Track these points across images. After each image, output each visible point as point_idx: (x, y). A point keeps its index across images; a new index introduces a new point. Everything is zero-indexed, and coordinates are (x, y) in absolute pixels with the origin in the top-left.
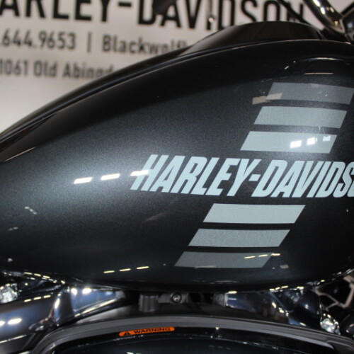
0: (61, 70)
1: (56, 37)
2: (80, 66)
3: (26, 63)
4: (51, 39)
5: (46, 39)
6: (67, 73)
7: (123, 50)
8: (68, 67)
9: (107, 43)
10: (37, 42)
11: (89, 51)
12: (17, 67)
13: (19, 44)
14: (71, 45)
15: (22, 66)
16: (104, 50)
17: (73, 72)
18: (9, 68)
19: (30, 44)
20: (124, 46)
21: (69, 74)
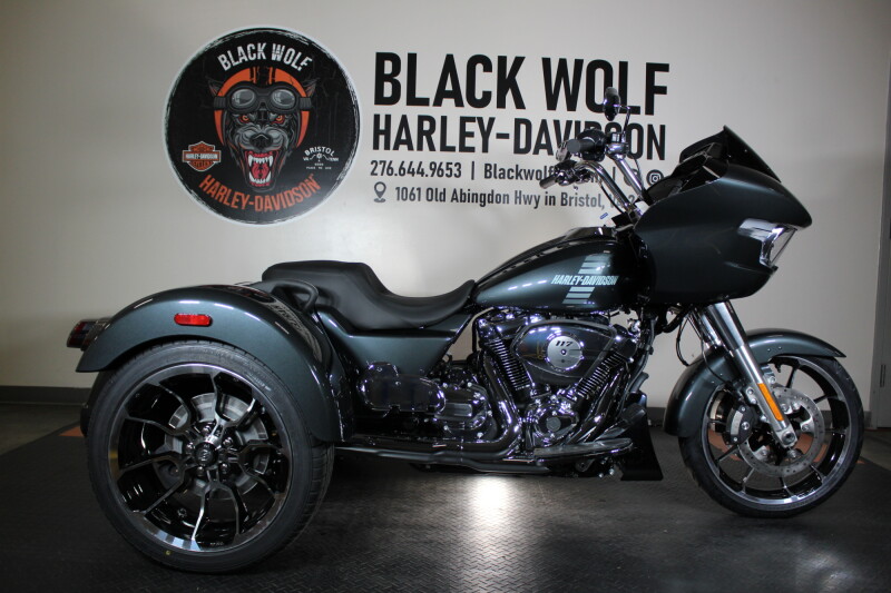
0: (449, 195)
1: (444, 167)
2: (465, 191)
3: (419, 189)
4: (440, 169)
5: (436, 169)
6: (454, 198)
7: (502, 176)
8: (455, 192)
9: (489, 171)
10: (428, 171)
11: (473, 178)
12: (412, 193)
13: (413, 173)
14: (457, 173)
15: (416, 192)
16: (486, 177)
17: (461, 197)
18: (405, 194)
19: (422, 174)
20: (504, 174)
21: (456, 199)
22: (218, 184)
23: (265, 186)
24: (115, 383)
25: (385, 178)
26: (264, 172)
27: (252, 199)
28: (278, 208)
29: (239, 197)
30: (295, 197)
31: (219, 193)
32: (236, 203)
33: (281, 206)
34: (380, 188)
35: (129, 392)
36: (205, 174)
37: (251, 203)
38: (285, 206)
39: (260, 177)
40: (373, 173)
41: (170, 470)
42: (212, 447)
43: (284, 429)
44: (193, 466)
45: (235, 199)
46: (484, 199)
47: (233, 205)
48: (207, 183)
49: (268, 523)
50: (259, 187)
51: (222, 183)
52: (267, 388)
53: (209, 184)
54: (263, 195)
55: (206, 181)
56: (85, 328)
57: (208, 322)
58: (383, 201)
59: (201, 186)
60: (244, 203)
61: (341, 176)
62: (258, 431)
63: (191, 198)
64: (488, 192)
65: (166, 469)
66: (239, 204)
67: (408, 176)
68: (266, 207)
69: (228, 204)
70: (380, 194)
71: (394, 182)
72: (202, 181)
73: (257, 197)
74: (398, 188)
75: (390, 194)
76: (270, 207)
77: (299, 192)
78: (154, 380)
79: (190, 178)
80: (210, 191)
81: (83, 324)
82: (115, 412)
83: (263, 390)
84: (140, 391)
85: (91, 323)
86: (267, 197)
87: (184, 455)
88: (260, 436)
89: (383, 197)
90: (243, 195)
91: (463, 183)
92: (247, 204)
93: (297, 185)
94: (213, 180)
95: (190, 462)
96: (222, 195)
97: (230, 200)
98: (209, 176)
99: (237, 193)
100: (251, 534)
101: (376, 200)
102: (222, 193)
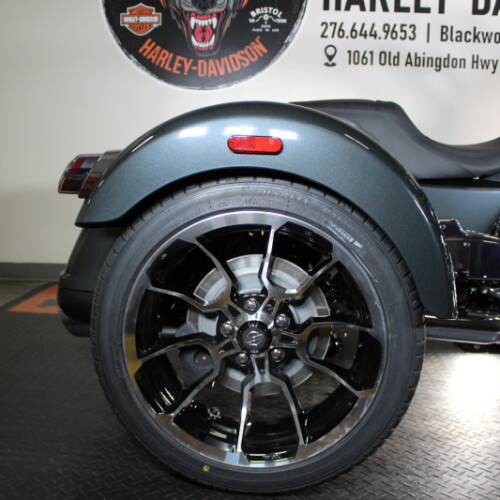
0: (403, 59)
1: (398, 29)
2: (420, 55)
3: (371, 53)
4: (393, 31)
5: (390, 31)
6: (408, 62)
7: (459, 39)
8: (409, 55)
9: (445, 33)
10: (381, 33)
11: (428, 41)
12: (364, 57)
13: (365, 36)
14: (412, 36)
15: (368, 55)
16: (442, 40)
17: (414, 61)
18: (356, 58)
19: (375, 36)
20: (461, 37)
21: (411, 63)
22: (158, 48)
23: (208, 50)
24: (132, 239)
25: (336, 41)
26: (207, 35)
27: (195, 64)
28: (222, 73)
29: (181, 62)
30: (241, 61)
31: (161, 58)
32: (178, 69)
33: (226, 71)
34: (331, 51)
35: (152, 251)
36: (144, 39)
37: (194, 68)
38: (229, 71)
39: (204, 40)
40: (323, 36)
41: (195, 357)
42: (262, 326)
43: (377, 303)
44: (232, 352)
45: (177, 64)
46: (439, 64)
47: (175, 71)
48: (147, 48)
49: (347, 430)
50: (202, 51)
51: (163, 47)
52: (357, 244)
53: (149, 49)
54: (207, 59)
55: (145, 46)
56: (84, 166)
57: (278, 148)
58: (334, 65)
59: (141, 50)
60: (187, 67)
61: (289, 38)
62: (317, 304)
63: (130, 63)
64: (443, 56)
65: (190, 357)
66: (181, 69)
67: (360, 39)
68: (210, 72)
69: (169, 69)
70: (330, 58)
71: (344, 45)
72: (141, 46)
73: (200, 62)
74: (349, 52)
75: (341, 58)
76: (215, 72)
77: (245, 55)
78: (189, 234)
79: (130, 42)
80: (150, 56)
81: (80, 160)
82: (133, 280)
83: (349, 247)
84: (167, 250)
85: (93, 159)
86: (211, 62)
87: (219, 337)
88: (319, 312)
89: (334, 61)
90: (185, 60)
91: (419, 46)
92: (190, 69)
93: (243, 48)
94: (154, 44)
95: (229, 346)
96: (164, 60)
97: (171, 66)
98: (149, 41)
99: (179, 58)
100: (323, 444)
101: (327, 64)
102: (163, 57)
